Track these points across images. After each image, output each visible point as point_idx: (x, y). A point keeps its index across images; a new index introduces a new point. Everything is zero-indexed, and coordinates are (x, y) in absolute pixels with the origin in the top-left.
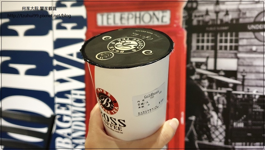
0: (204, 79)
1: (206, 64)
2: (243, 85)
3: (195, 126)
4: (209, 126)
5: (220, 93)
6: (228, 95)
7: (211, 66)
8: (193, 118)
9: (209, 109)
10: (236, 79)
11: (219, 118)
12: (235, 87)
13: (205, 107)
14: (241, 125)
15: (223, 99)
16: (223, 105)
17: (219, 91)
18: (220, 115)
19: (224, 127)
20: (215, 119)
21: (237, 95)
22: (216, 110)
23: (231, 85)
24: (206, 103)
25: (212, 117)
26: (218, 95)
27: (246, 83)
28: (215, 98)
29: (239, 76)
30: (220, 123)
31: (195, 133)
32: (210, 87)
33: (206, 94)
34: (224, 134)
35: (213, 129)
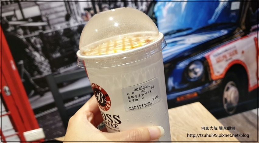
0: (18, 29)
1: (15, 16)
2: (49, 25)
3: (25, 67)
4: (36, 64)
5: (35, 36)
6: (41, 36)
7: (19, 16)
8: (21, 62)
9: (31, 51)
10: (42, 21)
11: (41, 55)
12: (44, 28)
13: (27, 50)
14: (58, 55)
15: (38, 40)
16: (40, 44)
17: (33, 34)
18: (41, 53)
19: (47, 61)
20: (39, 57)
21: (47, 33)
22: (37, 50)
23: (41, 28)
24: (27, 47)
25: (35, 56)
26: (34, 38)
27: (51, 22)
28: (33, 41)
29: (44, 19)
30: (43, 59)
31: (27, 73)
32: (25, 34)
33: (24, 40)
34: (49, 65)
35: (39, 65)
